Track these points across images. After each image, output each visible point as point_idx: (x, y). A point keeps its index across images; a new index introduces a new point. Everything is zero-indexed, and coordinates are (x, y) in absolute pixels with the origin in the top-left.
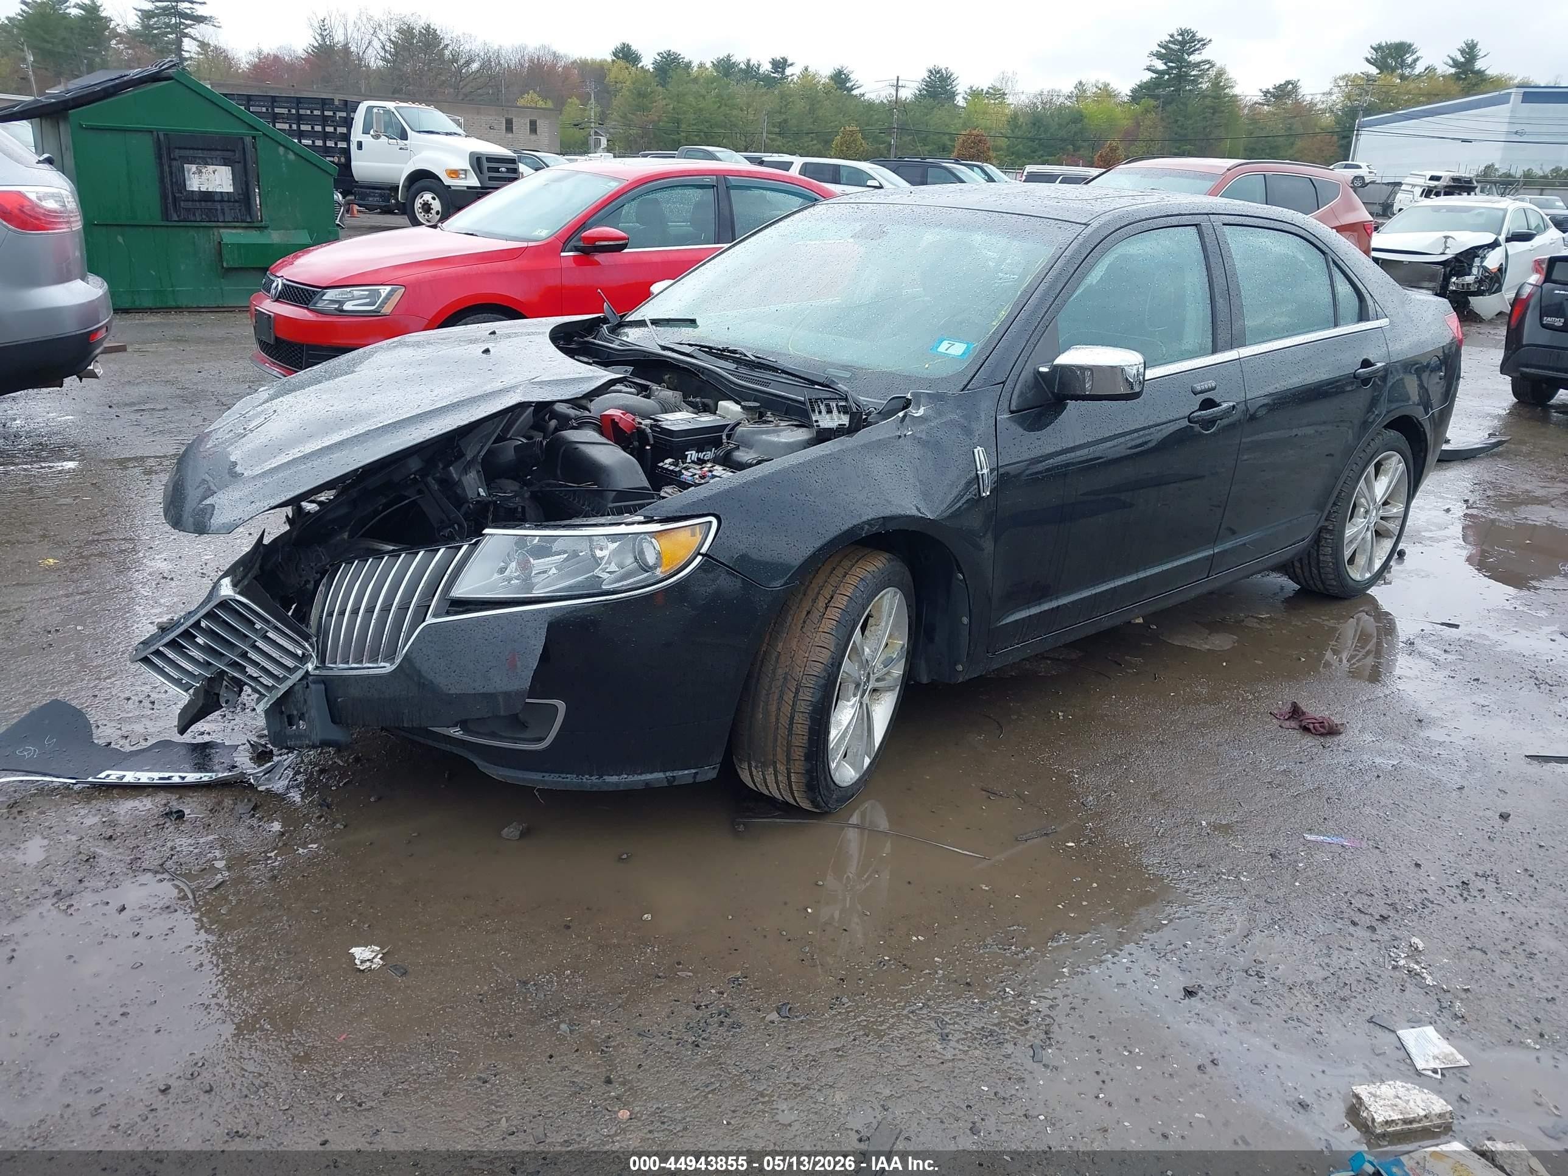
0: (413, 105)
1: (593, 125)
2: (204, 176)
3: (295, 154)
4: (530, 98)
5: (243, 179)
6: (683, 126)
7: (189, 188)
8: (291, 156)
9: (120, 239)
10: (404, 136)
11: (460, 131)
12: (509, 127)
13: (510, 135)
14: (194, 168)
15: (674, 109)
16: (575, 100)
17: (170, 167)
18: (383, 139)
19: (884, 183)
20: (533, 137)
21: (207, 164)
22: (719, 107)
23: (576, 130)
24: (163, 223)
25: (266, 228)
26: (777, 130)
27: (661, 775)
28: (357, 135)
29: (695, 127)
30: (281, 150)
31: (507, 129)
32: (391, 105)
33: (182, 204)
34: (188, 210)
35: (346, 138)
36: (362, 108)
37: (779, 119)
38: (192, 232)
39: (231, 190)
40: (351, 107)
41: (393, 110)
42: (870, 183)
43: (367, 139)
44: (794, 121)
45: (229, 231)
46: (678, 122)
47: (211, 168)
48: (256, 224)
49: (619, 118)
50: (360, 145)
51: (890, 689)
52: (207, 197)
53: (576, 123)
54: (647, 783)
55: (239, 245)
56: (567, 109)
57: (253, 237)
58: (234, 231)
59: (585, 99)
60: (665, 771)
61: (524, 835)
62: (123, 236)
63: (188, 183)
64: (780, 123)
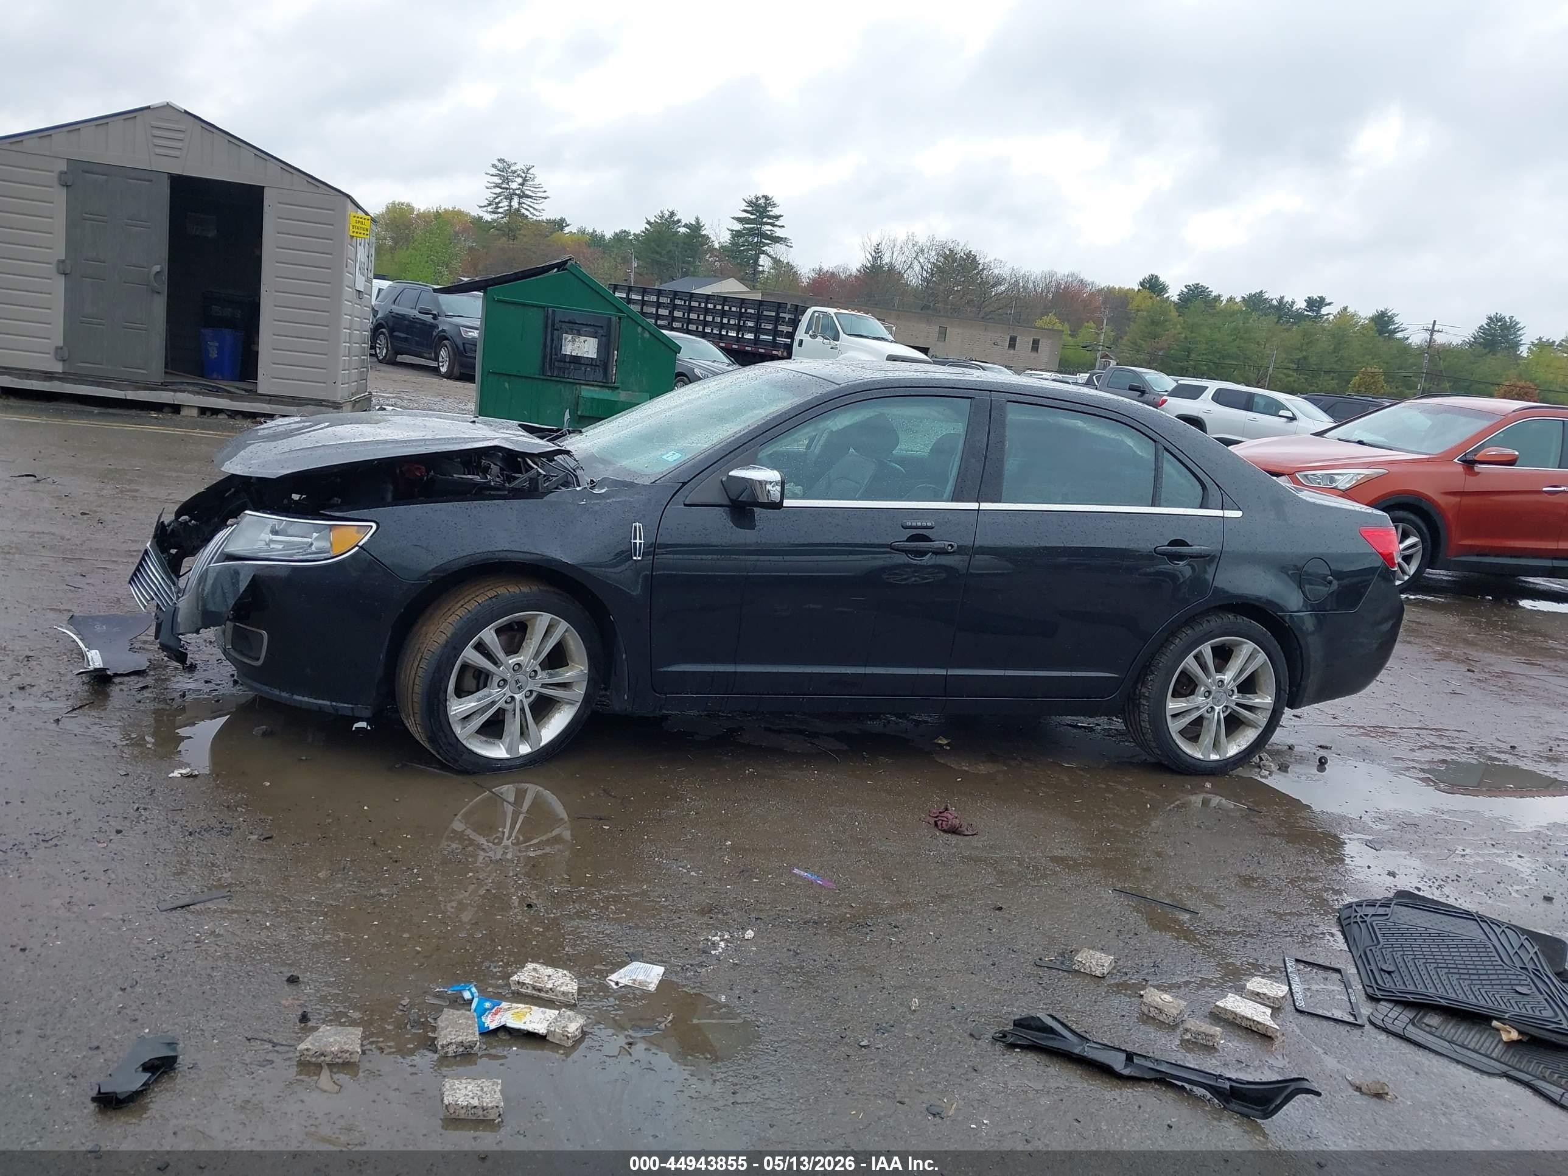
0: (853, 313)
1: (1100, 348)
2: (577, 344)
3: (650, 333)
4: (1050, 320)
5: (605, 348)
6: (1193, 356)
7: (563, 352)
8: (647, 335)
9: (507, 385)
10: (836, 338)
11: (891, 338)
12: (1012, 343)
13: (1012, 352)
14: (570, 337)
15: (1186, 338)
16: (1092, 324)
17: (552, 335)
18: (819, 339)
19: (1298, 414)
20: (1034, 354)
21: (579, 334)
22: (1234, 340)
23: (1084, 351)
24: (542, 377)
25: (617, 388)
26: (1295, 367)
27: (328, 703)
28: (800, 335)
29: (1205, 357)
30: (640, 329)
31: (1010, 346)
32: (832, 311)
33: (556, 364)
34: (560, 369)
35: (791, 336)
36: (809, 312)
37: (1297, 355)
38: (561, 386)
39: (595, 356)
40: (799, 311)
41: (833, 315)
42: (1281, 413)
43: (806, 338)
44: (1314, 358)
45: (588, 387)
46: (1189, 351)
47: (583, 338)
48: (609, 385)
49: (1128, 343)
50: (801, 343)
51: (571, 703)
52: (576, 360)
53: (1084, 345)
54: (320, 707)
55: (593, 399)
56: (1083, 331)
57: (605, 394)
58: (592, 388)
59: (1099, 323)
60: (332, 701)
61: (265, 734)
62: (509, 383)
63: (563, 348)
64: (1299, 359)
